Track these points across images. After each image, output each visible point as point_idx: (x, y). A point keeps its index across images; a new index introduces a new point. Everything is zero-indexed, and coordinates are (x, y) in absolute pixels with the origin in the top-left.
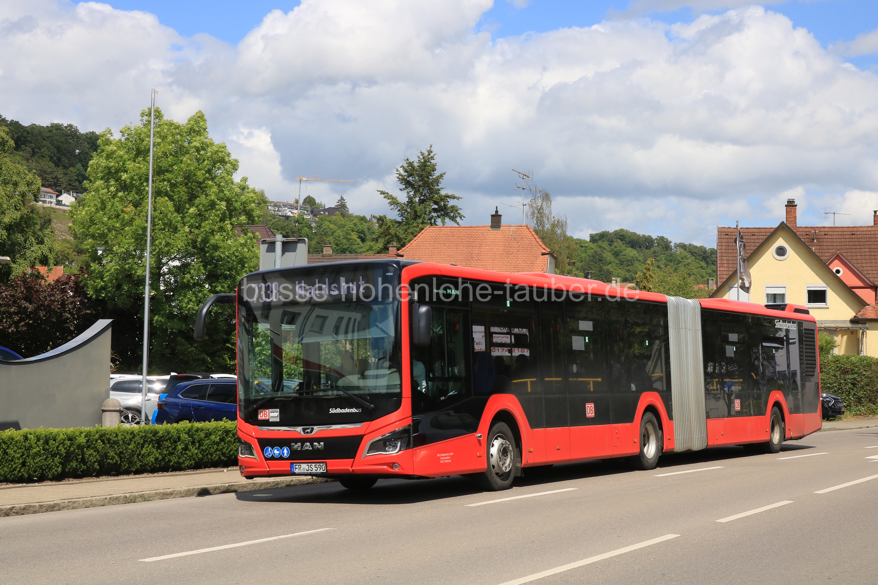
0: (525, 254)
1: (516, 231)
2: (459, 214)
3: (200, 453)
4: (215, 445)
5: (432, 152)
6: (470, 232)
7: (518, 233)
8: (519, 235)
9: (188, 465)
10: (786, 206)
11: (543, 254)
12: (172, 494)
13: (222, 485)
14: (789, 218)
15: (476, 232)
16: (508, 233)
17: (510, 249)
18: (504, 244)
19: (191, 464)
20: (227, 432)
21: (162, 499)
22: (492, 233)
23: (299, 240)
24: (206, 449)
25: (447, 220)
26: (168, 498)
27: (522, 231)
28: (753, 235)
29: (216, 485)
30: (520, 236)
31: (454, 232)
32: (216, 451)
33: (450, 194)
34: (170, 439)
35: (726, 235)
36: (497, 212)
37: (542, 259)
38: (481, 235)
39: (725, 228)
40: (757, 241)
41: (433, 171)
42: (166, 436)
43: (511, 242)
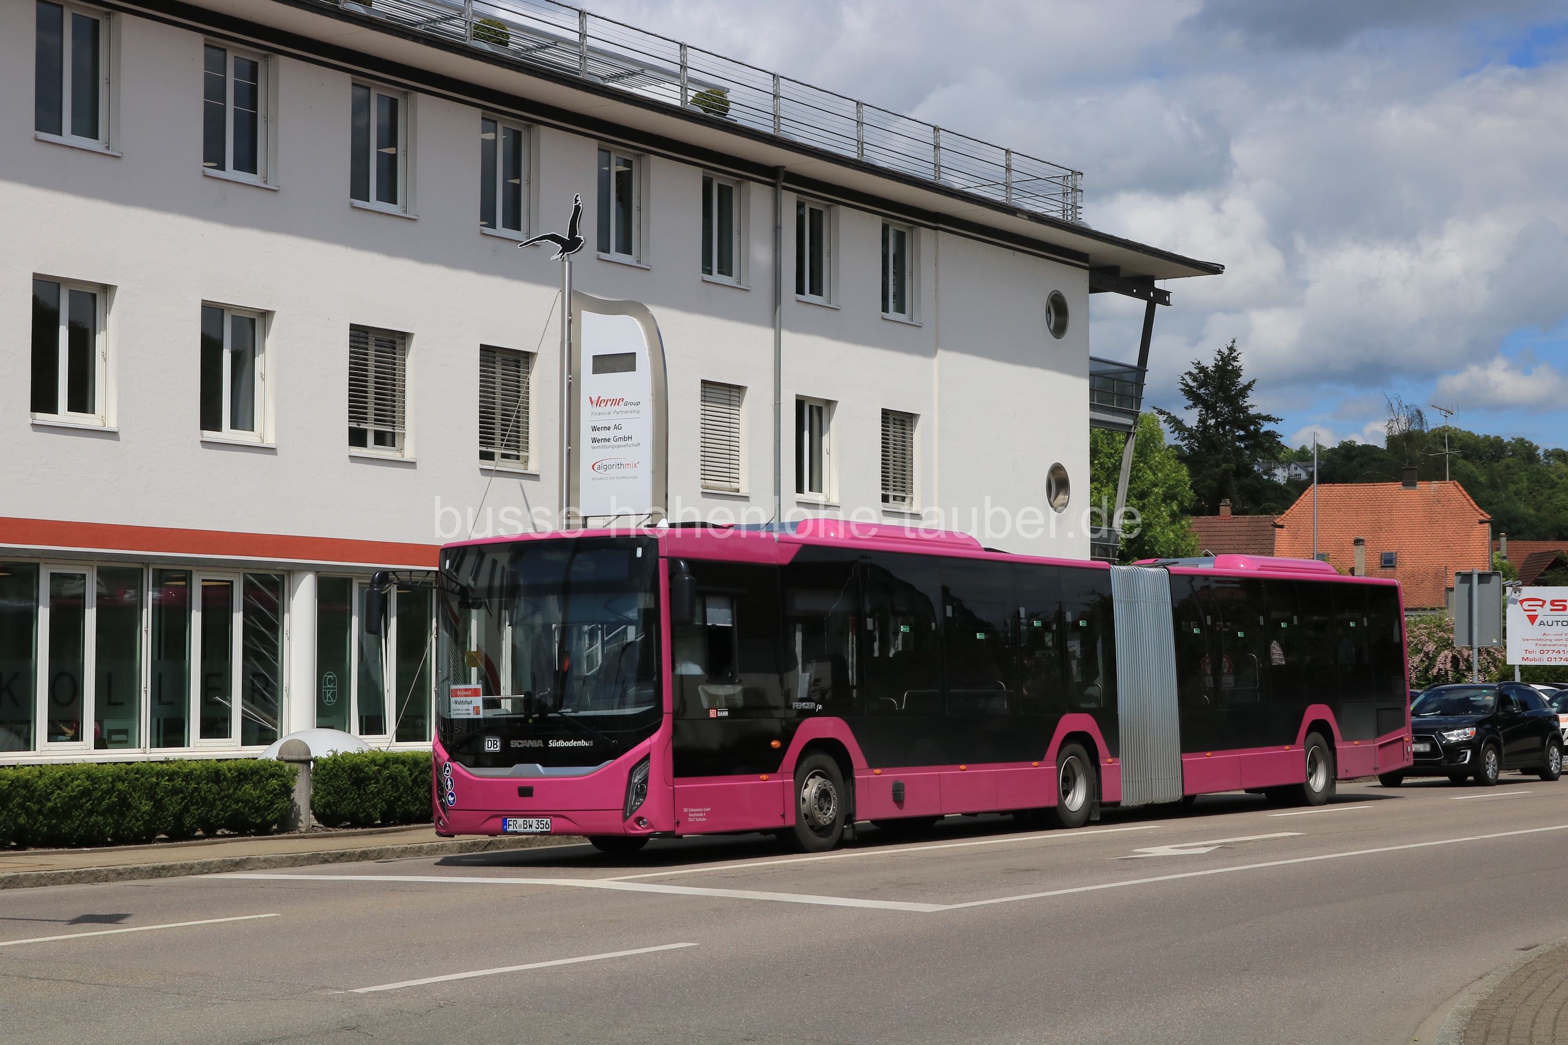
0: (1455, 522)
1: (1439, 490)
2: (1278, 443)
5: (1235, 351)
6: (1373, 492)
7: (1441, 492)
8: (1443, 495)
15: (1382, 492)
16: (1428, 493)
17: (1434, 515)
18: (1424, 508)
22: (1406, 493)
27: (1448, 490)
30: (1446, 497)
31: (1351, 492)
33: (1264, 413)
37: (1480, 529)
38: (1390, 496)
41: (1237, 378)
43: (1434, 505)
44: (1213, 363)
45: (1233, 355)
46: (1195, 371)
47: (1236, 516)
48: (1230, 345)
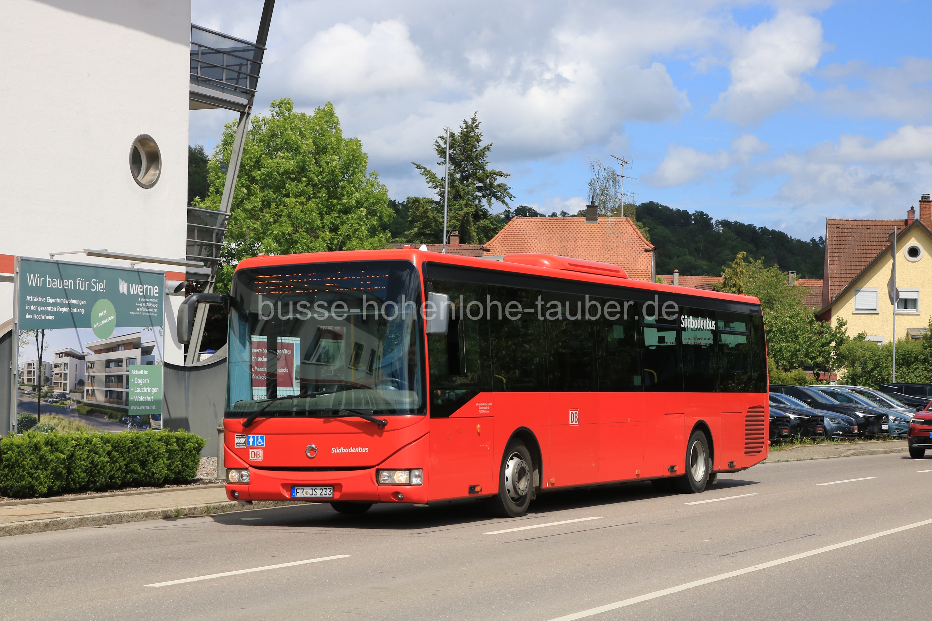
0: (626, 250)
1: (614, 224)
2: (508, 193)
5: (476, 120)
6: (562, 224)
7: (617, 226)
10: (920, 201)
14: (924, 215)
16: (606, 226)
17: (609, 244)
18: (602, 238)
22: (588, 226)
27: (622, 224)
28: (868, 229)
30: (620, 230)
31: (545, 224)
33: (497, 170)
35: (837, 228)
37: (645, 256)
38: (576, 228)
39: (835, 220)
40: (872, 235)
41: (478, 142)
43: (610, 236)
44: (459, 130)
45: (475, 124)
47: (463, 245)
48: (473, 116)
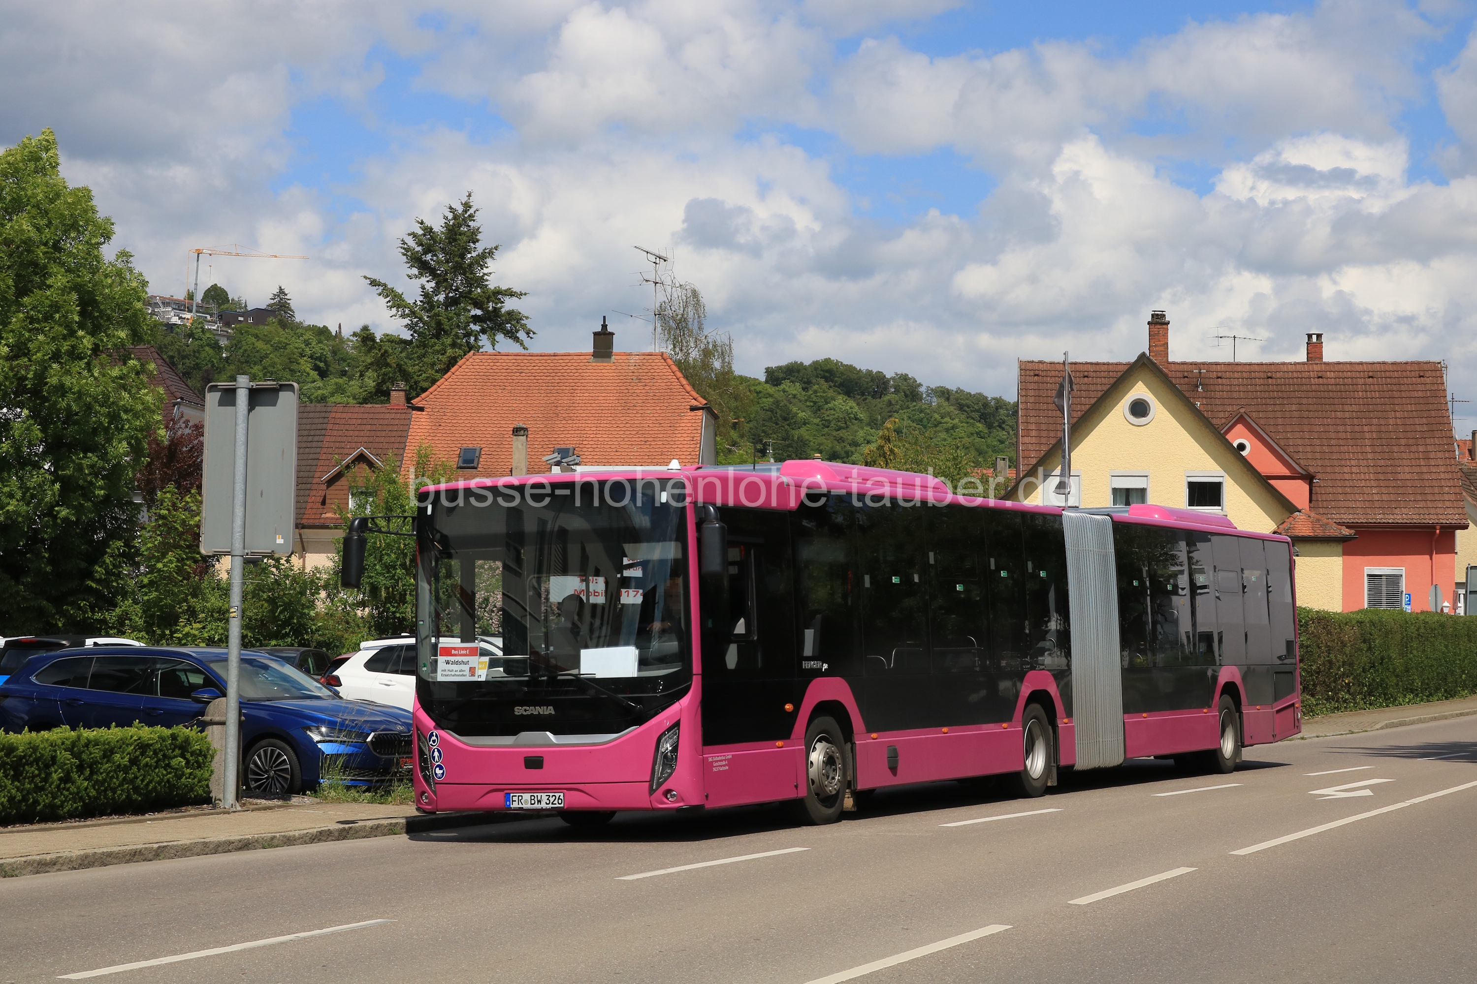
0: (658, 408)
1: (641, 364)
2: (524, 326)
3: (93, 786)
4: (120, 772)
5: (470, 207)
6: (552, 365)
7: (645, 367)
8: (646, 371)
9: (69, 810)
10: (1149, 323)
11: (693, 409)
12: (55, 864)
13: (147, 846)
14: (1155, 346)
15: (564, 364)
18: (618, 388)
19: (77, 808)
20: (143, 747)
21: (37, 872)
22: (596, 367)
23: (281, 385)
24: (104, 780)
25: (500, 337)
26: (46, 872)
28: (1085, 377)
29: (135, 847)
32: (121, 785)
33: (504, 287)
34: (37, 760)
35: (1035, 375)
36: (604, 326)
38: (575, 371)
39: (1033, 362)
40: (1092, 388)
41: (474, 243)
42: (30, 756)
43: (633, 384)
44: (442, 222)
45: (469, 213)
46: (420, 232)
